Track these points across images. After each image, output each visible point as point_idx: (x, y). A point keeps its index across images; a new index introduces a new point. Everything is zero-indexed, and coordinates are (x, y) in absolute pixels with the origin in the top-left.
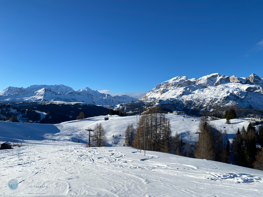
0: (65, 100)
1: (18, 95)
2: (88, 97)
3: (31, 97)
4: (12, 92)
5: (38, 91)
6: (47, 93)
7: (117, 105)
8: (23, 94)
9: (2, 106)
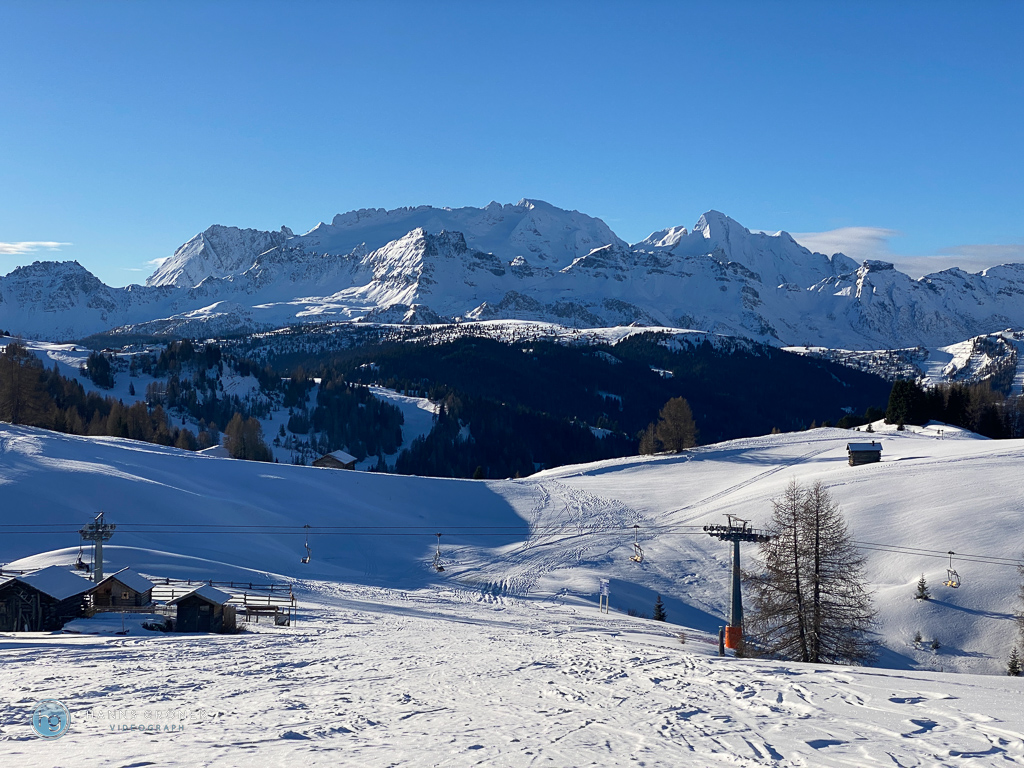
0: (563, 312)
1: (265, 279)
2: (724, 289)
3: (339, 296)
4: (228, 263)
5: (381, 252)
6: (437, 261)
7: (950, 349)
8: (294, 277)
9: (172, 356)
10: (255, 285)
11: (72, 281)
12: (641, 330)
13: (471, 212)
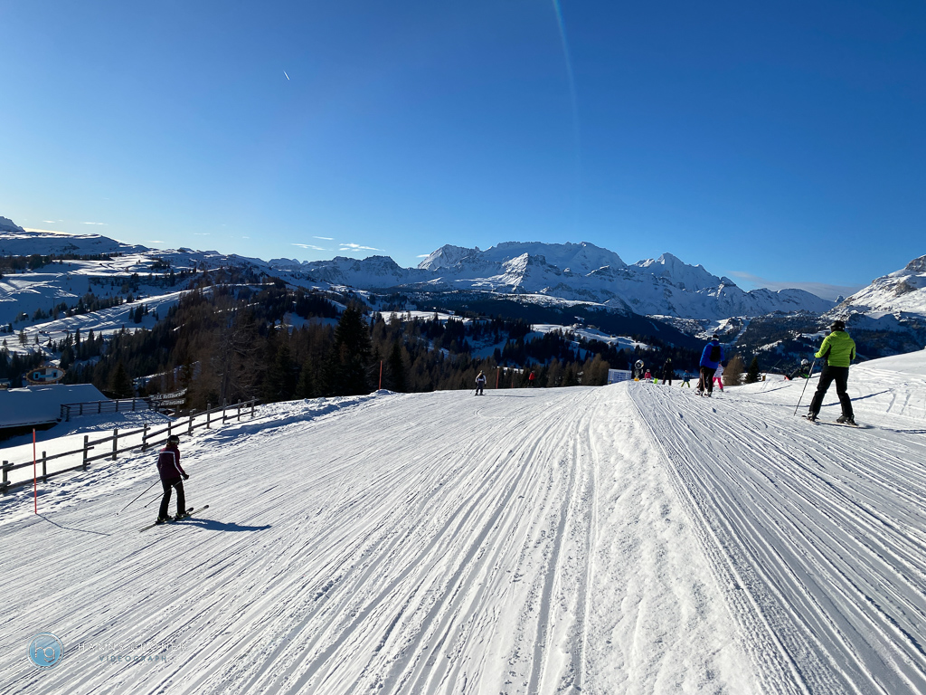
0: (582, 293)
1: (462, 269)
2: (656, 289)
3: (490, 279)
4: (451, 261)
5: (510, 262)
6: (532, 267)
7: (720, 322)
8: (474, 269)
9: (393, 297)
10: (457, 272)
11: (387, 264)
12: (581, 303)
13: (558, 246)
